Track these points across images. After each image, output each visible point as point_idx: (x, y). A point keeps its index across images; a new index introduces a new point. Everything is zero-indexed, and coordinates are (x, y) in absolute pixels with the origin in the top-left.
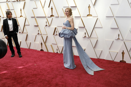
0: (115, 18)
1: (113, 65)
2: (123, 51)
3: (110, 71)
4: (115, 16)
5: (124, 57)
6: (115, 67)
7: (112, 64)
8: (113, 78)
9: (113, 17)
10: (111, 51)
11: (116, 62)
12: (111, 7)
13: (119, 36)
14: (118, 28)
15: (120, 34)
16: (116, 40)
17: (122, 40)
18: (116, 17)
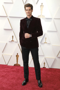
0: (9, 18)
1: (7, 70)
2: (17, 54)
3: (3, 76)
4: (9, 15)
7: (5, 68)
8: (6, 84)
9: (7, 17)
10: (4, 54)
12: (5, 5)
13: (13, 38)
14: (12, 30)
15: (14, 36)
16: (10, 42)
17: (16, 42)
18: (10, 17)
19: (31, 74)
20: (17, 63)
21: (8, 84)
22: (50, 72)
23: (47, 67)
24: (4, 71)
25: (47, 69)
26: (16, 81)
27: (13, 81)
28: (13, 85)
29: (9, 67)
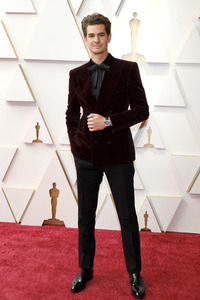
0: (24, 65)
1: (19, 240)
2: (54, 184)
4: (22, 57)
5: (57, 208)
6: (25, 246)
7: (14, 236)
8: (18, 288)
9: (16, 59)
10: (8, 186)
11: (28, 227)
14: (33, 103)
15: (42, 125)
16: (28, 144)
17: (48, 145)
18: (26, 60)
19: (102, 253)
20: (54, 215)
21: (23, 288)
22: (165, 246)
23: (155, 229)
24: (9, 245)
25: (155, 235)
26: (49, 279)
27: (40, 278)
28: (40, 292)
29: (26, 232)
